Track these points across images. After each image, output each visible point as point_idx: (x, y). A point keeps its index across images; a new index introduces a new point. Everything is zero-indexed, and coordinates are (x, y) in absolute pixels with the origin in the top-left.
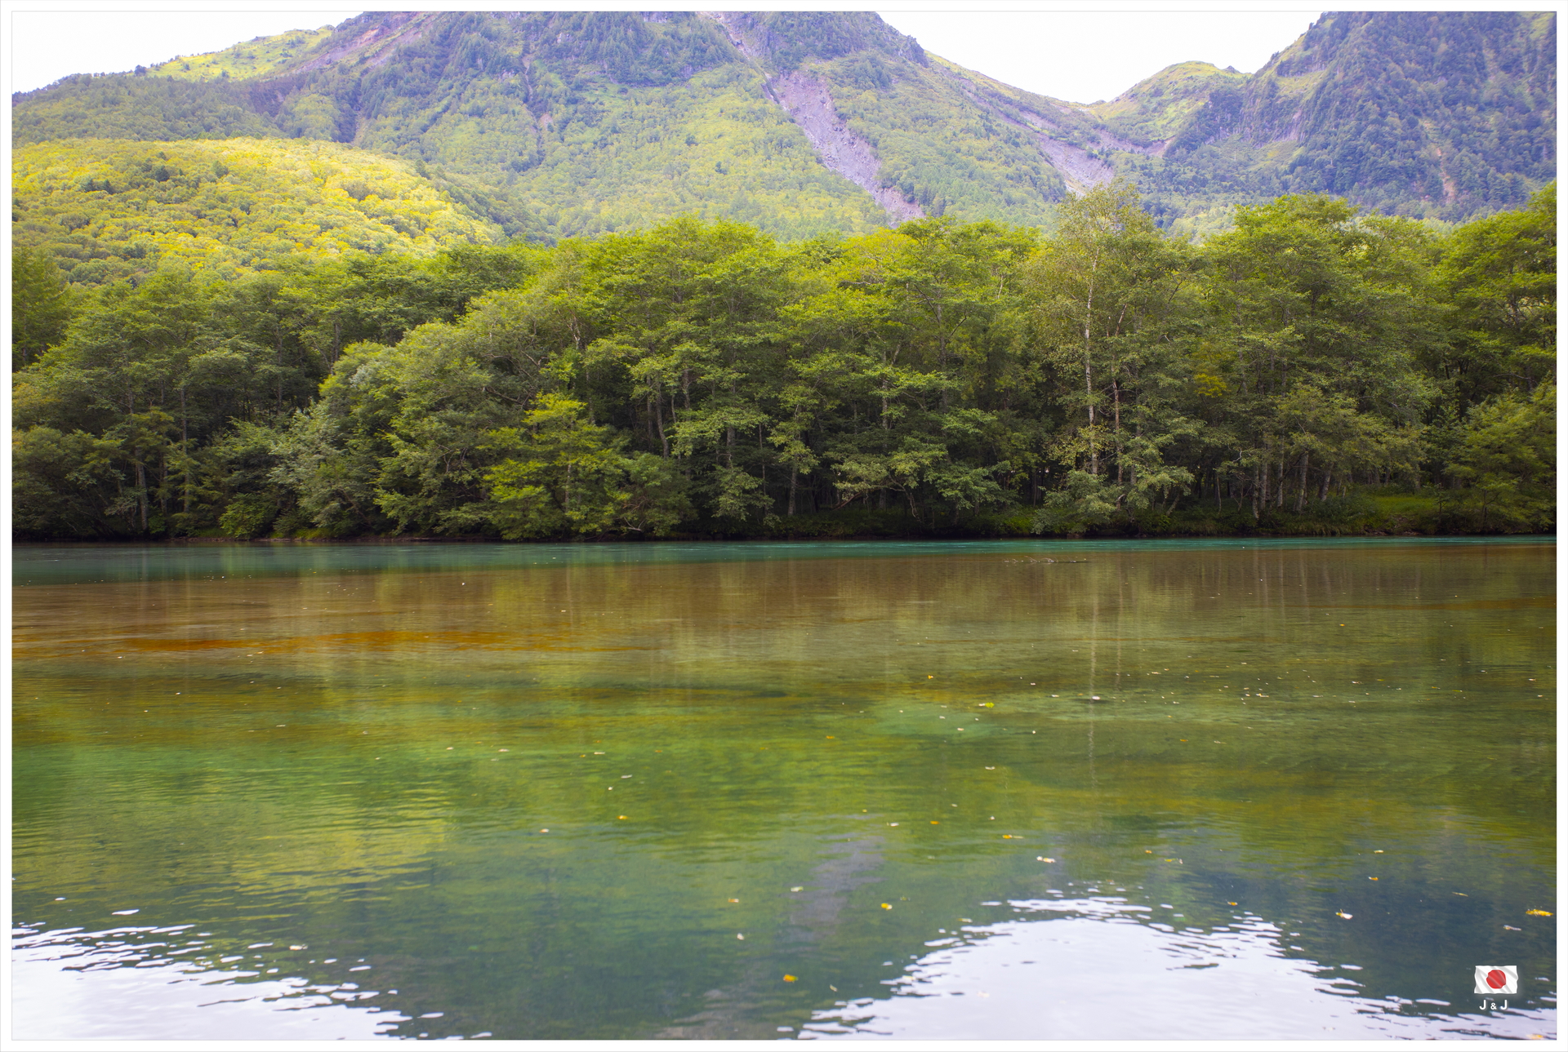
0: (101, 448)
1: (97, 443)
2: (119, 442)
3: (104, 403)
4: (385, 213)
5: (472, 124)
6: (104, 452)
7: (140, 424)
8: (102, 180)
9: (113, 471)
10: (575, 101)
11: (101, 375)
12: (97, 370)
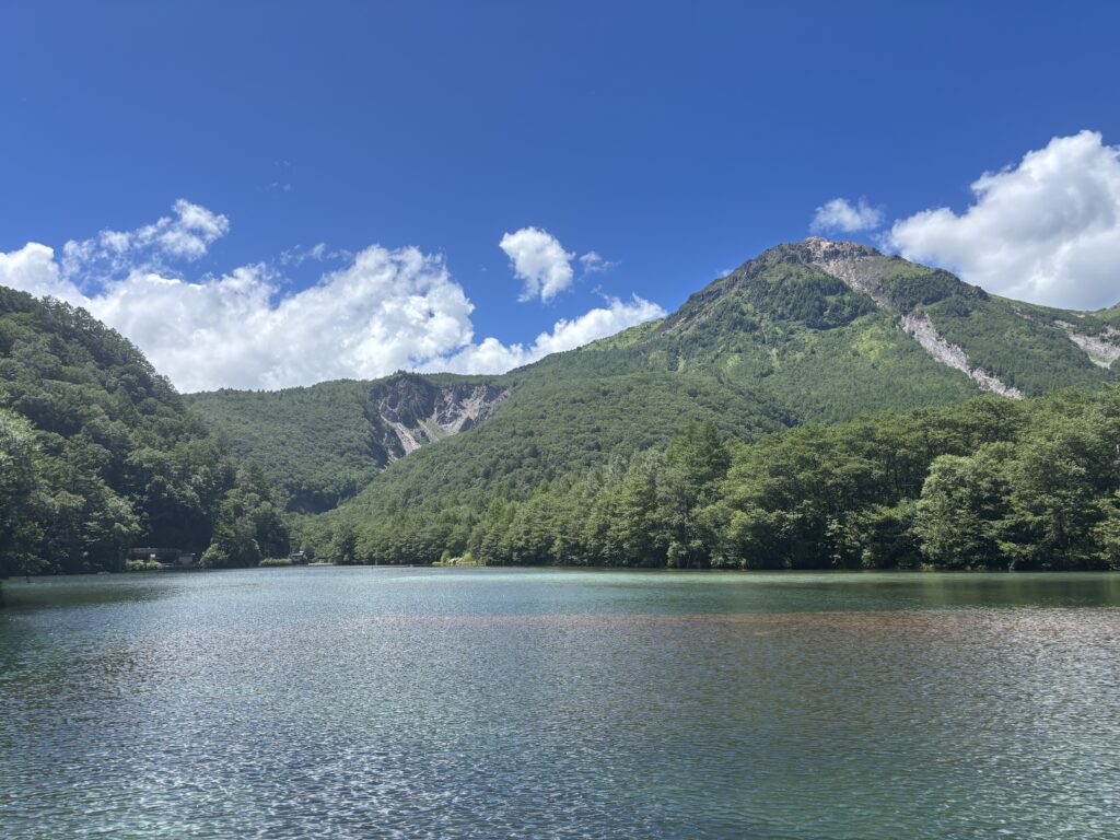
1: (788, 516)
3: (787, 495)
4: (707, 402)
5: (736, 356)
6: (792, 521)
8: (578, 398)
9: (798, 531)
10: (788, 340)
11: (784, 481)
12: (780, 478)
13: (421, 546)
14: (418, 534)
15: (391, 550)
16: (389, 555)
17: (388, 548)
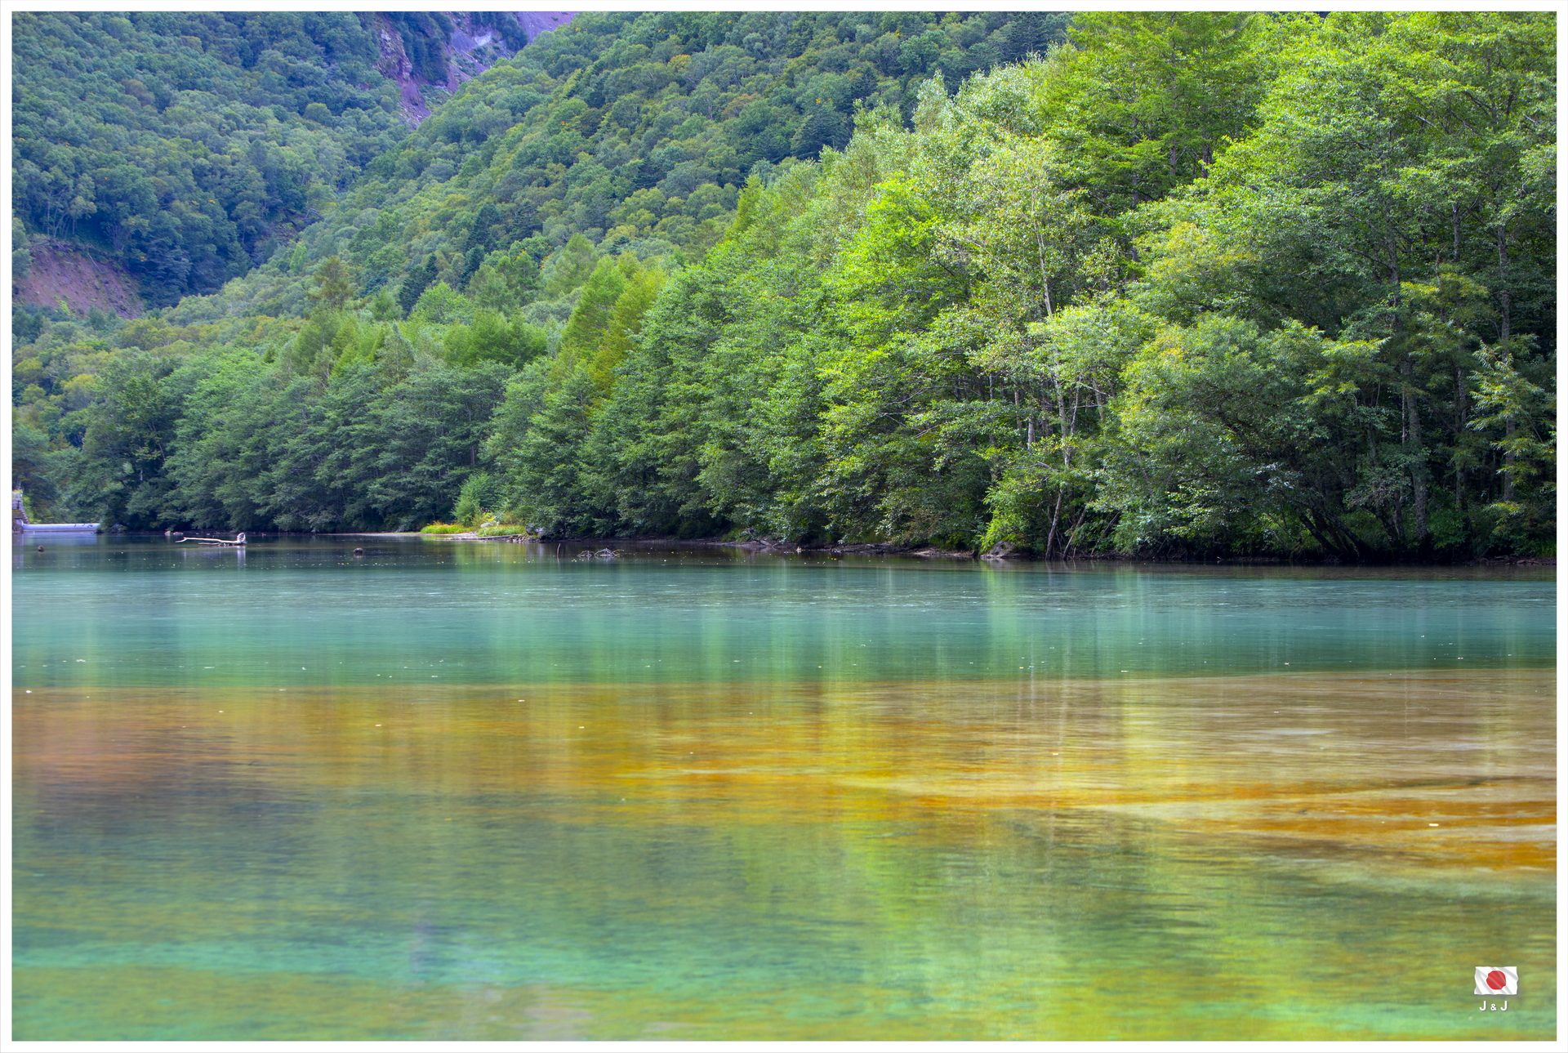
0: (1339, 359)
1: (1331, 348)
2: (1375, 346)
3: (1345, 261)
6: (1343, 368)
7: (1415, 306)
9: (1363, 409)
11: (1336, 199)
12: (1329, 188)
13: (386, 458)
14: (374, 407)
15: (277, 473)
16: (269, 489)
17: (266, 462)
